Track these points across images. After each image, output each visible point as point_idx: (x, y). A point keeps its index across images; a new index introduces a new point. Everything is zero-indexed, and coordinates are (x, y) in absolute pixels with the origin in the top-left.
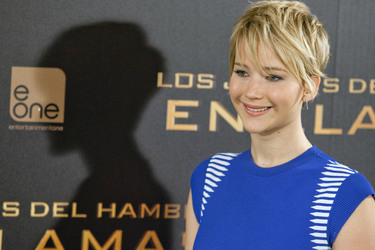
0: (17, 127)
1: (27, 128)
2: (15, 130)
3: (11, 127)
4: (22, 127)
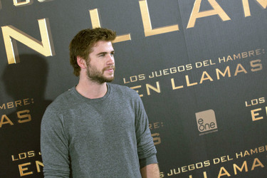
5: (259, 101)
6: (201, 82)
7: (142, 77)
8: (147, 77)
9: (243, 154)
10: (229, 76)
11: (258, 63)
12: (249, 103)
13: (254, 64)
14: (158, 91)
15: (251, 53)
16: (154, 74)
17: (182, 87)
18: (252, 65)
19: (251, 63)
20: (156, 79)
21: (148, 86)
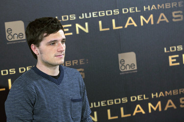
0: (10, 43)
1: (13, 42)
2: (9, 44)
3: (8, 43)
4: (11, 43)
5: (177, 49)
6: (126, 26)
7: (73, 17)
8: (77, 17)
9: (158, 95)
10: (152, 23)
11: (179, 14)
12: (168, 49)
13: (175, 14)
14: (87, 31)
15: (174, 4)
16: (84, 16)
17: (108, 29)
18: (174, 16)
19: (173, 13)
20: (85, 20)
21: (78, 26)
